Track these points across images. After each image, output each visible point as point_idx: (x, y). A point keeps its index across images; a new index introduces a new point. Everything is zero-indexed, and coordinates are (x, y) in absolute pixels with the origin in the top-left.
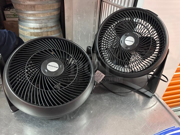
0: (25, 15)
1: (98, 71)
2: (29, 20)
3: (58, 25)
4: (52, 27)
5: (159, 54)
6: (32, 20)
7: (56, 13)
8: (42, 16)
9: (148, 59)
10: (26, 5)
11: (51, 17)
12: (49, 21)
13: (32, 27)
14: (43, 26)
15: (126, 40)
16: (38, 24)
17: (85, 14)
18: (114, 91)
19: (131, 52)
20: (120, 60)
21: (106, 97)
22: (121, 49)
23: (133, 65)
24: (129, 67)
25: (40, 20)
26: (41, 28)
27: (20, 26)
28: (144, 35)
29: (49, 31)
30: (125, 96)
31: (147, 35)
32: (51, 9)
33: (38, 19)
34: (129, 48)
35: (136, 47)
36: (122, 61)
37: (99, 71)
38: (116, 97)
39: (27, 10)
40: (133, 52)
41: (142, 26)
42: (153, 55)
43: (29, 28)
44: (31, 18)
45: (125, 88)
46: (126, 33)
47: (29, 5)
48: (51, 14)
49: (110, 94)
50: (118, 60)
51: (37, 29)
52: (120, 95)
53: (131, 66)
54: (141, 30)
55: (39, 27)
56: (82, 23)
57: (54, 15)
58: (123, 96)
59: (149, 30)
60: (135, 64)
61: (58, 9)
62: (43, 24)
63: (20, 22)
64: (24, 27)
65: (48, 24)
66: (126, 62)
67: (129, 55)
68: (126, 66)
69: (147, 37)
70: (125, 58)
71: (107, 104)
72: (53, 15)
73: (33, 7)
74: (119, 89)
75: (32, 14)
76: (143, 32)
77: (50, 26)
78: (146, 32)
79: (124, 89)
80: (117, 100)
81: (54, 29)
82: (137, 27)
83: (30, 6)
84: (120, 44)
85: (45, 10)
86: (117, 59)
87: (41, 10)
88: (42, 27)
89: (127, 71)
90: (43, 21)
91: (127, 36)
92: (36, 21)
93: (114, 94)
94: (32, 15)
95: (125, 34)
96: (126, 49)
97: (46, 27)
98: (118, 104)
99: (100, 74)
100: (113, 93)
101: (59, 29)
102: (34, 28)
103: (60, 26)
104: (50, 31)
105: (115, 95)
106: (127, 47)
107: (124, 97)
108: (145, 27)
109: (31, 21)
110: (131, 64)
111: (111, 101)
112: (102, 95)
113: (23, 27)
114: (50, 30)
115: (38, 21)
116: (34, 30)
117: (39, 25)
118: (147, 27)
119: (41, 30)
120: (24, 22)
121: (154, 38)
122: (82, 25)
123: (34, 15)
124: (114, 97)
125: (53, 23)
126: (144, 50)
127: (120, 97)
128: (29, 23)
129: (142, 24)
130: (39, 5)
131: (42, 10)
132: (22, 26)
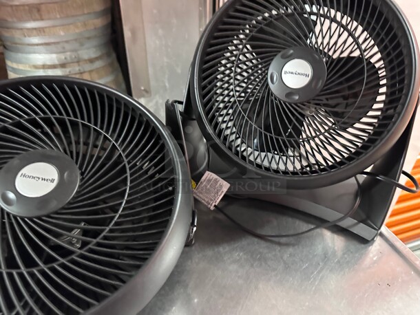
0: (18, 32)
1: (207, 172)
2: (29, 45)
3: (108, 55)
4: (91, 61)
5: (387, 110)
6: (37, 45)
7: (99, 22)
8: (62, 33)
9: (357, 125)
10: (17, 6)
11: (87, 35)
12: (82, 45)
13: (40, 63)
14: (68, 58)
15: (286, 73)
16: (54, 56)
17: (174, 21)
18: (260, 232)
19: (302, 109)
20: (271, 138)
21: (236, 255)
22: (272, 101)
23: (312, 148)
24: (301, 155)
25: (58, 43)
26: (63, 66)
27: (9, 63)
28: (342, 52)
29: (84, 72)
30: (293, 245)
31: (351, 52)
32: (86, 12)
33: (52, 40)
34: (297, 97)
35: (318, 92)
36: (277, 140)
37: (211, 173)
38: (265, 251)
39: (21, 20)
40: (309, 108)
41: (331, 23)
42: (370, 113)
43: (30, 67)
44: (35, 40)
45: (292, 217)
46: (284, 49)
47: (23, 5)
48: (85, 25)
49: (248, 242)
50: (266, 136)
51: (53, 67)
52: (279, 244)
53: (306, 151)
54: (331, 37)
55: (57, 62)
56: (170, 44)
57: (95, 28)
58: (287, 245)
59: (357, 35)
60: (317, 145)
61: (103, 13)
62: (68, 53)
63: (8, 54)
64: (20, 65)
65: (80, 52)
66: (290, 142)
67: (297, 119)
68: (290, 153)
69: (349, 58)
70: (286, 129)
71: (239, 277)
72: (92, 27)
73: (35, 11)
74: (275, 223)
75: (35, 29)
76: (336, 43)
77: (86, 57)
78: (345, 42)
79: (290, 220)
80: (270, 263)
81: (98, 64)
82: (317, 29)
83: (27, 8)
84: (268, 85)
85: (68, 16)
86: (261, 133)
87: (58, 16)
88: (65, 61)
89: (294, 167)
90: (67, 46)
91: (288, 58)
92: (48, 47)
93: (260, 241)
94: (35, 32)
95: (280, 54)
96: (285, 99)
97: (76, 60)
98: (273, 273)
99: (216, 181)
100: (256, 240)
101: (111, 65)
102: (44, 67)
103: (114, 55)
104: (89, 69)
105: (263, 244)
106: (291, 92)
107: (291, 250)
108: (342, 26)
109: (36, 47)
110: (304, 146)
111: (252, 265)
112: (223, 249)
113: (15, 65)
114: (88, 67)
115: (53, 48)
116: (44, 72)
117: (57, 57)
118: (349, 27)
119: (63, 69)
120: (18, 51)
121: (373, 60)
122: (169, 50)
123: (40, 31)
124: (261, 250)
125: (94, 50)
126: (340, 100)
127: (278, 248)
128: (30, 53)
129: (332, 16)
130: (51, 5)
131: (61, 18)
132: (12, 62)
